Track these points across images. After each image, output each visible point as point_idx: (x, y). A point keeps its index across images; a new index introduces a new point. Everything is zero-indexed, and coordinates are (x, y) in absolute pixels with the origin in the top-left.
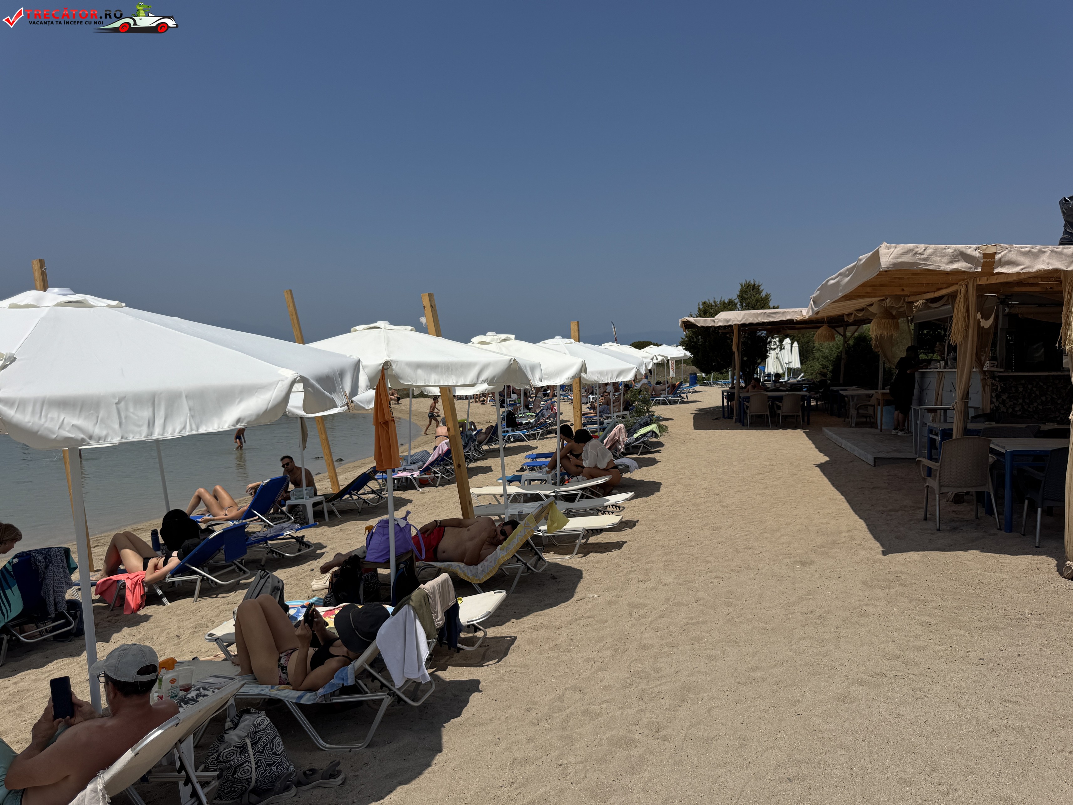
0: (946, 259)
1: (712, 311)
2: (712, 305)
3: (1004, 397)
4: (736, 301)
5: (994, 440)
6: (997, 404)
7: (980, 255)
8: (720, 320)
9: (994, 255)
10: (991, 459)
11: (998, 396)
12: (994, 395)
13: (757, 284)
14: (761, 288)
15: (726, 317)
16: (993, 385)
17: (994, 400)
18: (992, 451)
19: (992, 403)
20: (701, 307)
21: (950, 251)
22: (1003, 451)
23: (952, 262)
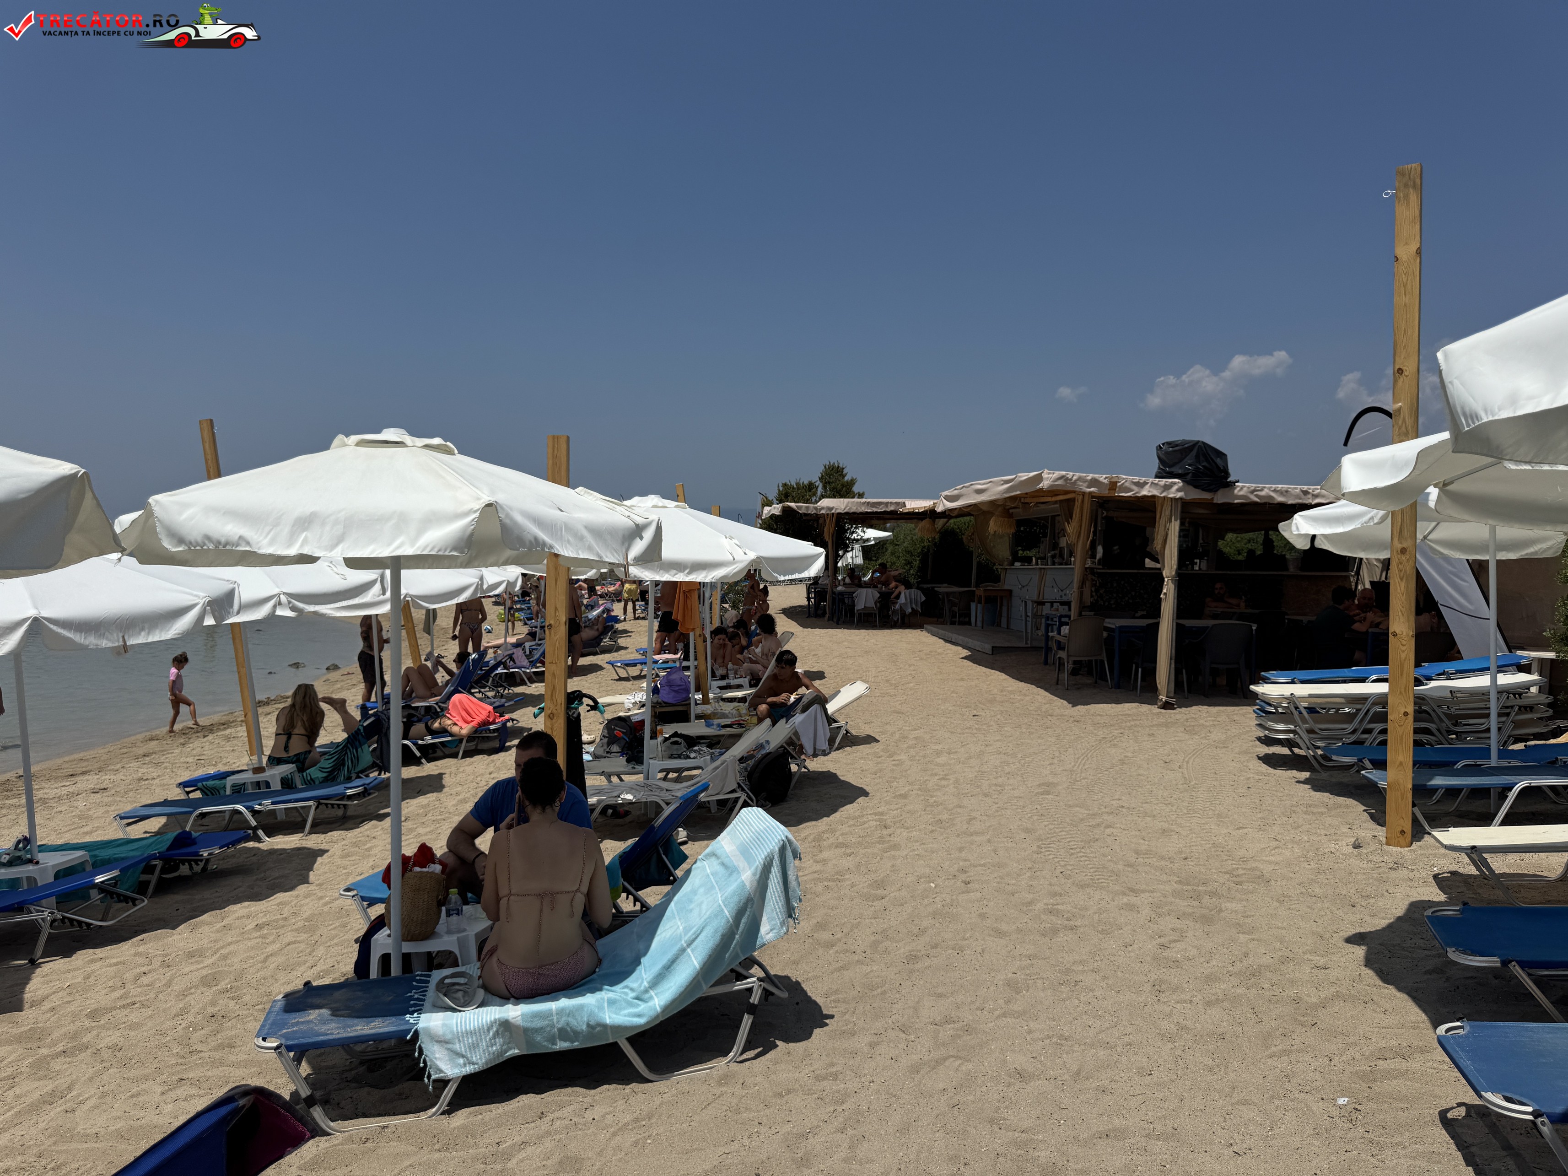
0: (1086, 484)
1: (794, 494)
2: (794, 488)
3: (1102, 591)
4: (817, 484)
5: (1107, 620)
6: (1096, 598)
7: (1106, 481)
8: (823, 508)
9: (1116, 482)
10: (1105, 634)
11: (1097, 591)
12: (1093, 589)
13: (841, 466)
14: (845, 471)
15: (831, 505)
16: (1093, 580)
17: (1094, 594)
18: (1106, 629)
19: (1092, 596)
20: (781, 489)
21: (1089, 478)
22: (1113, 627)
23: (1089, 487)
